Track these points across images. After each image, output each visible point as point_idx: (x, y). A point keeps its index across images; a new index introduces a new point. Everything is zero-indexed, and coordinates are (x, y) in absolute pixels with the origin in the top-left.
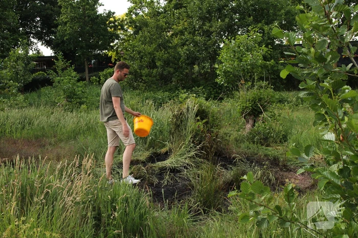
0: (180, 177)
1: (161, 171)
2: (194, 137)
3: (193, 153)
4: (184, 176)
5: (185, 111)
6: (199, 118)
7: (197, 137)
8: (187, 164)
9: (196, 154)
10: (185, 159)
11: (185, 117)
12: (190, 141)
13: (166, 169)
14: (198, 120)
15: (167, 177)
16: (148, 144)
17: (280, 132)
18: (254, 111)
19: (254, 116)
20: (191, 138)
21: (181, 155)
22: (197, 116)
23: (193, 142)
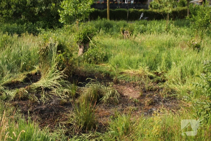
0: (52, 95)
1: (37, 91)
2: (59, 65)
3: (59, 77)
4: (54, 94)
5: (49, 46)
6: (60, 51)
7: (61, 66)
8: (56, 85)
9: (61, 77)
10: (54, 80)
11: (49, 50)
12: (55, 68)
13: (41, 89)
14: (59, 53)
15: (44, 96)
16: (21, 67)
17: (103, 54)
18: (85, 41)
19: (85, 43)
20: (56, 65)
21: (50, 78)
22: (58, 49)
23: (58, 69)
